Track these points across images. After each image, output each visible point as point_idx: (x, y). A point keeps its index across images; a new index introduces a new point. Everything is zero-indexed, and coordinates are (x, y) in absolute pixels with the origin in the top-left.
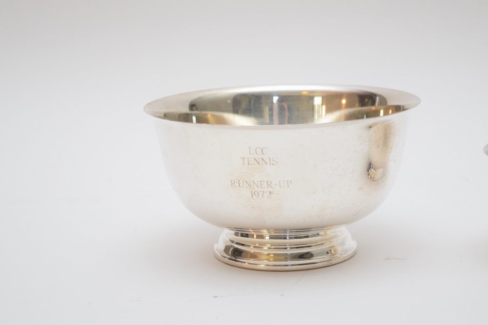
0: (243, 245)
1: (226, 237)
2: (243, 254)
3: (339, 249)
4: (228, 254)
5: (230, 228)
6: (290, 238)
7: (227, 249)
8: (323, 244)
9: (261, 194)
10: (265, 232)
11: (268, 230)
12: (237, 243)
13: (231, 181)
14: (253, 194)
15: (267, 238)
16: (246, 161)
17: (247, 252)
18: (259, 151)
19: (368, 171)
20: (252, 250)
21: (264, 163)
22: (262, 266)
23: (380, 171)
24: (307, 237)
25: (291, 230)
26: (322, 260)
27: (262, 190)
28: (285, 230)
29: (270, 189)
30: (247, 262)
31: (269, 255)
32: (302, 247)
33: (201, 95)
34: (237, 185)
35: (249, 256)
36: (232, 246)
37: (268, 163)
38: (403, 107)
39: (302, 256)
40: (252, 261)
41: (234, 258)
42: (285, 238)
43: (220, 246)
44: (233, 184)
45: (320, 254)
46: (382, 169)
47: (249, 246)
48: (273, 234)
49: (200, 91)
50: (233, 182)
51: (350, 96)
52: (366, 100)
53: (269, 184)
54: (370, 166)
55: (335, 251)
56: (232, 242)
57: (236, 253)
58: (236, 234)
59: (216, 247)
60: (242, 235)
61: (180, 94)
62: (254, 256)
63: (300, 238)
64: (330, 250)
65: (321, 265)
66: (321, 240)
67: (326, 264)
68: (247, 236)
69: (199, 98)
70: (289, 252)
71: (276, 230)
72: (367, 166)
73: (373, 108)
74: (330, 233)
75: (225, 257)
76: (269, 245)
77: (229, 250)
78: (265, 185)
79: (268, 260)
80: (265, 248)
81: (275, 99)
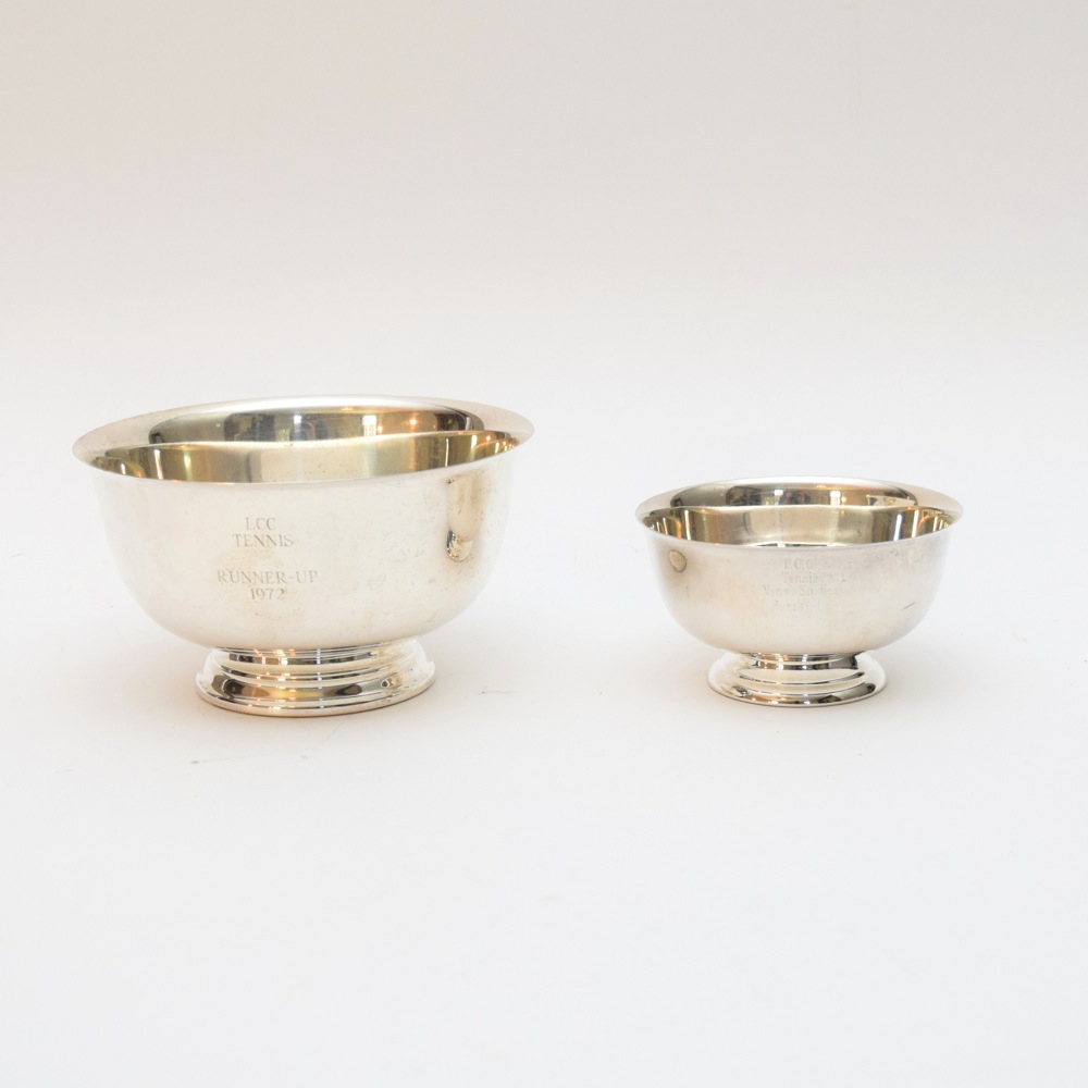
0: (243, 675)
1: (214, 663)
2: (244, 691)
3: (405, 677)
4: (219, 691)
5: (223, 649)
6: (322, 662)
7: (217, 682)
8: (377, 670)
9: (267, 593)
10: (280, 653)
11: (286, 650)
12: (234, 672)
13: (219, 572)
14: (254, 593)
15: (284, 662)
16: (242, 540)
17: (251, 687)
18: (263, 524)
19: (448, 546)
20: (258, 683)
21: (271, 544)
22: (276, 709)
23: (468, 545)
24: (351, 659)
25: (324, 650)
26: (374, 697)
27: (269, 586)
28: (314, 651)
29: (282, 585)
30: (250, 704)
31: (287, 689)
32: (342, 677)
33: (172, 416)
34: (227, 578)
35: (254, 692)
36: (226, 677)
37: (278, 542)
38: (508, 435)
39: (341, 692)
40: (259, 701)
41: (228, 697)
42: (315, 663)
43: (206, 677)
44: (221, 577)
45: (372, 687)
46: (470, 543)
47: (254, 677)
48: (294, 656)
49: (171, 411)
50: (221, 574)
51: (423, 415)
52: (450, 422)
53: (280, 577)
54: (450, 537)
55: (398, 681)
56: (227, 669)
57: (232, 689)
58: (233, 657)
59: (199, 677)
60: (242, 659)
61: (135, 418)
62: (263, 693)
63: (339, 661)
64: (390, 680)
65: (372, 705)
66: (373, 664)
67: (380, 703)
68: (250, 660)
69: (169, 422)
70: (321, 684)
71: (298, 650)
72: (446, 535)
73: (460, 433)
74: (389, 651)
75: (213, 695)
76: (288, 675)
77: (221, 683)
78: (274, 578)
79: (287, 700)
80: (282, 679)
81: (297, 420)
